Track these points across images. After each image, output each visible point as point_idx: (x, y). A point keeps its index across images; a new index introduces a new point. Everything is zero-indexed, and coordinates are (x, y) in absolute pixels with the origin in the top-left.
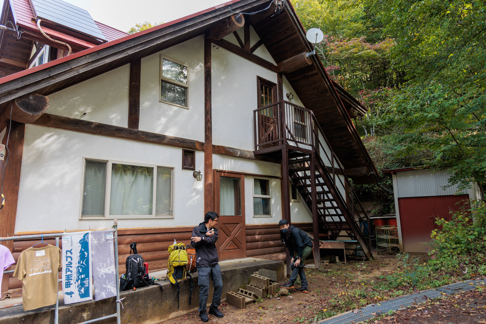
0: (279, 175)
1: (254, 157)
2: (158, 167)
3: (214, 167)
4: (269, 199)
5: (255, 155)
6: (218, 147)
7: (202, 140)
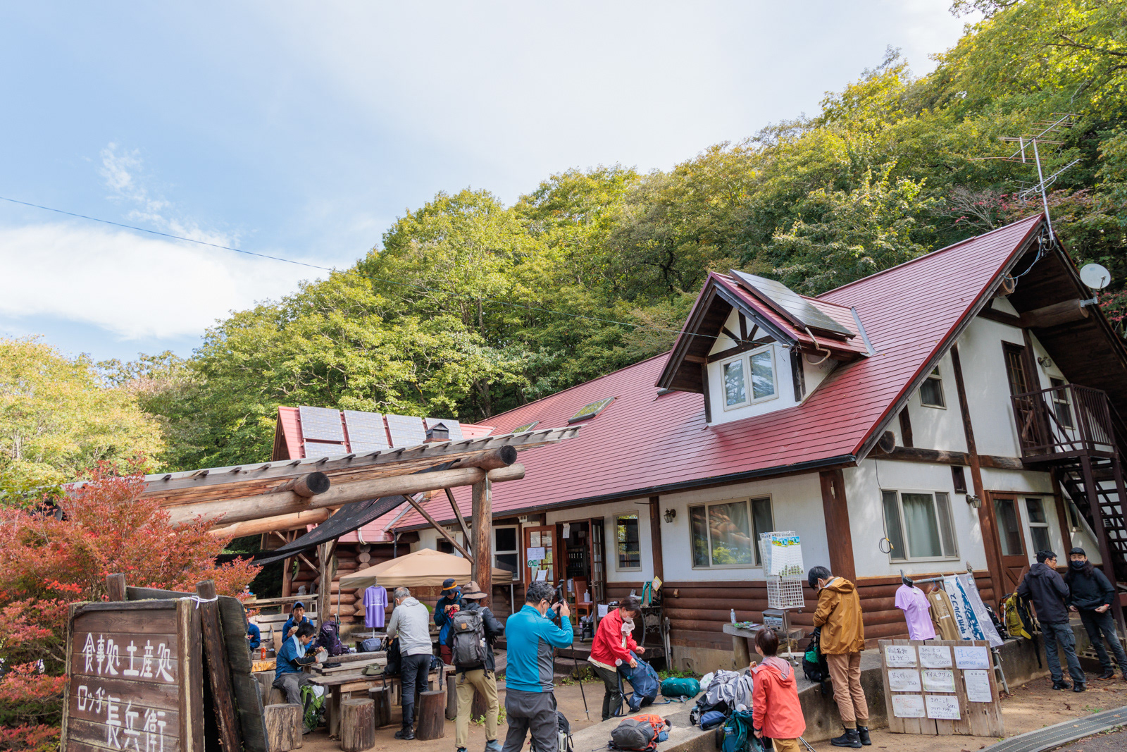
0: (1051, 491)
1: (1022, 467)
2: (936, 493)
3: (985, 487)
4: (1046, 528)
5: (1023, 464)
6: (983, 457)
7: (966, 451)
